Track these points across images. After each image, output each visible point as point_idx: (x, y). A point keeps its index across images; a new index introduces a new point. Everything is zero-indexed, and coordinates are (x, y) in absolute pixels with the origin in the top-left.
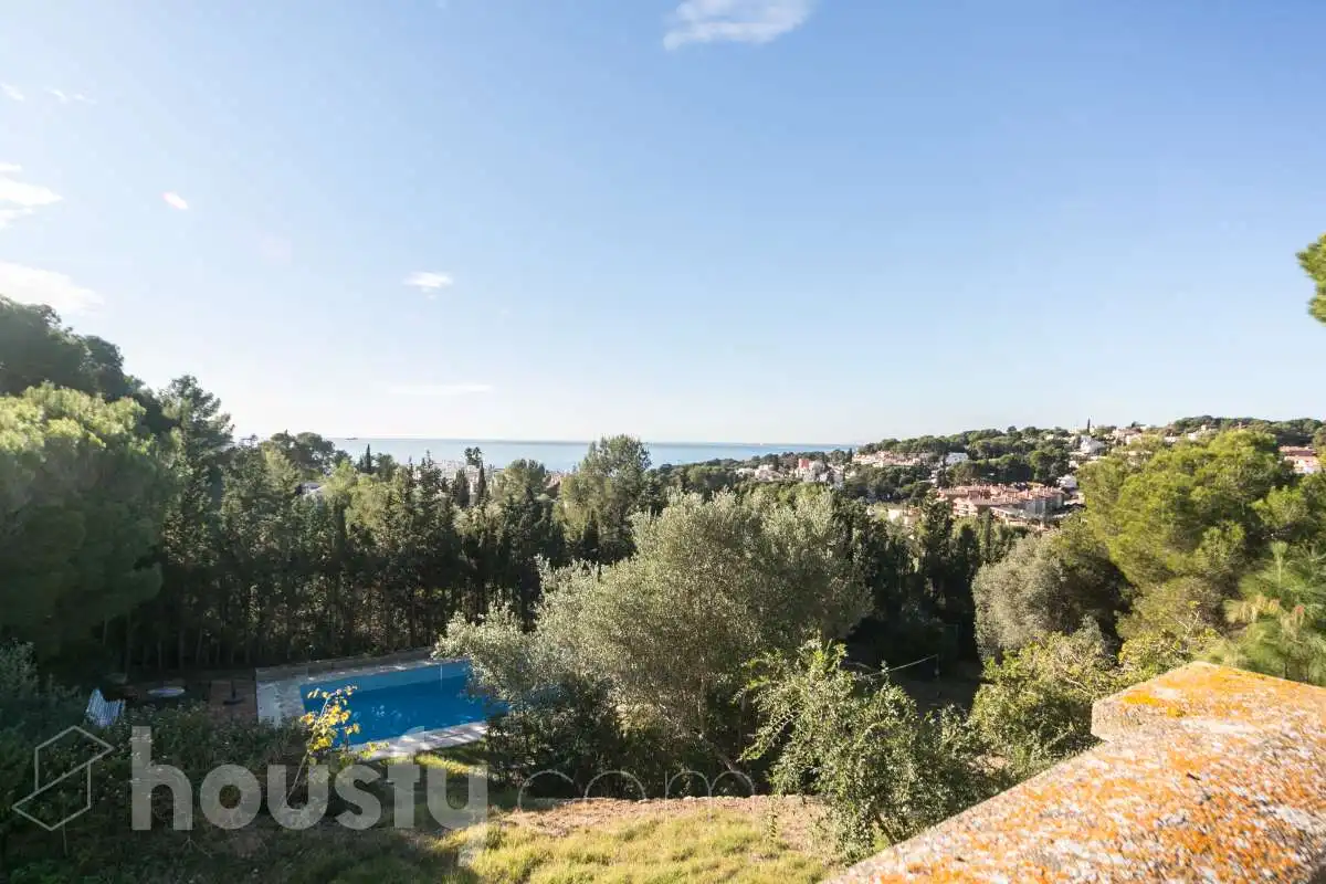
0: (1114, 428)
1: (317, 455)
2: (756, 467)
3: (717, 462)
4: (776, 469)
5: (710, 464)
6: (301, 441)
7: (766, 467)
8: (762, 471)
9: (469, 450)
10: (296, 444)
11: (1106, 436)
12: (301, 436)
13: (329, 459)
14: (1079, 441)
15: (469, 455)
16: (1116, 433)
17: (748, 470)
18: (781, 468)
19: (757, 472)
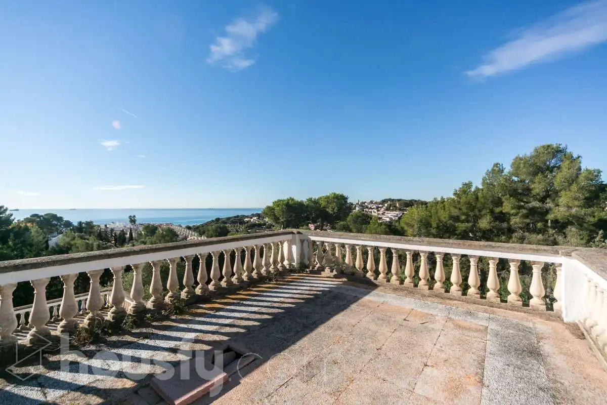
0: (365, 202)
1: (55, 222)
2: (252, 218)
3: (238, 216)
4: (258, 218)
5: (235, 217)
6: (46, 217)
7: (255, 218)
8: (254, 220)
9: (131, 216)
10: (43, 218)
11: (363, 205)
12: (46, 215)
13: (61, 224)
14: (356, 207)
15: (131, 219)
16: (366, 204)
17: (249, 219)
18: (260, 218)
19: (252, 220)
